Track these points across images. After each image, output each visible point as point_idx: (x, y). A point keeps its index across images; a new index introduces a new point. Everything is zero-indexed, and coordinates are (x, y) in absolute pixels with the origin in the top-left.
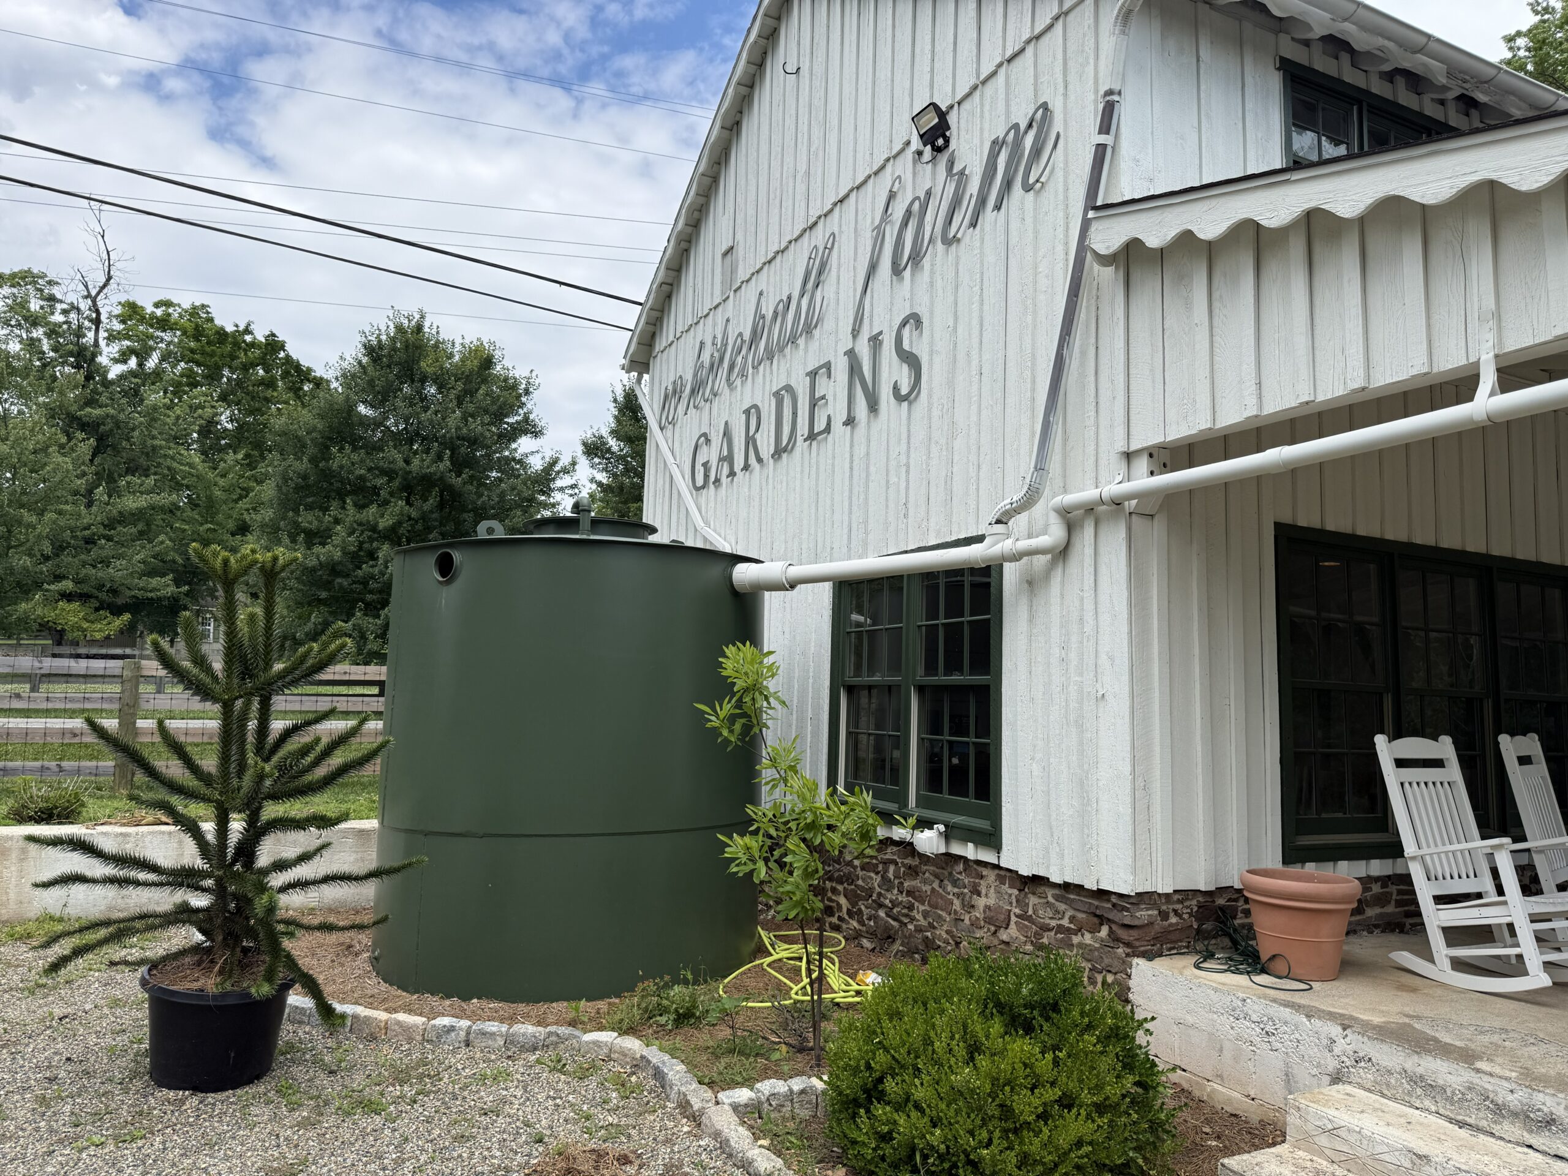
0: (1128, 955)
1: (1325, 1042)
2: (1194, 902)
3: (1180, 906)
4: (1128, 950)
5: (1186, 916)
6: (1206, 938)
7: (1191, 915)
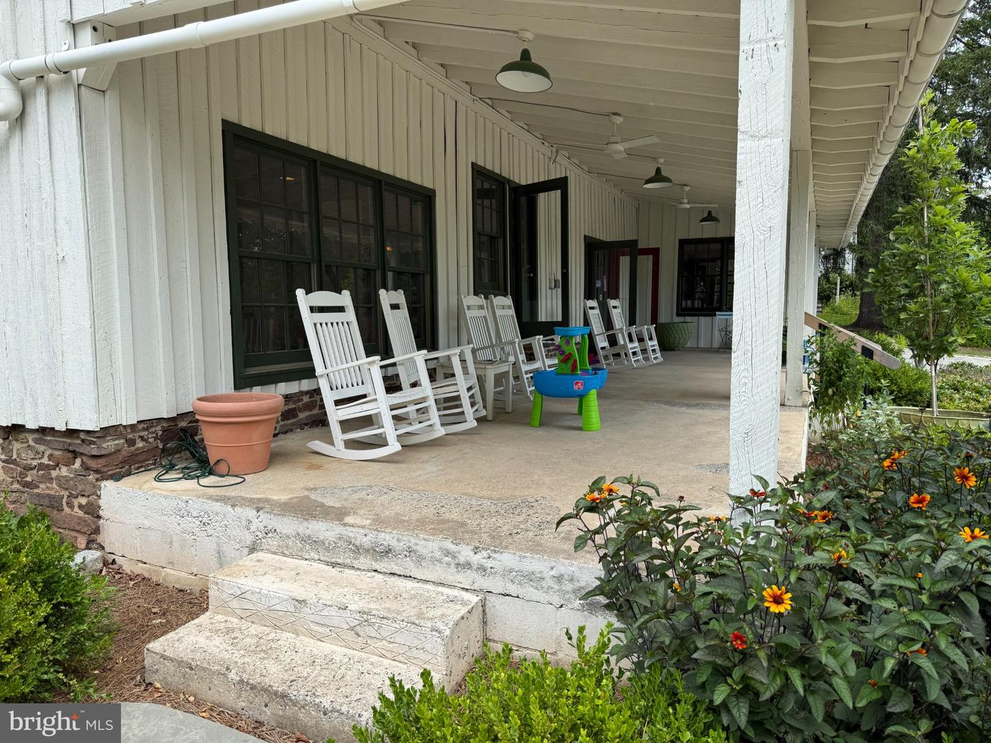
0: (97, 480)
1: (244, 523)
2: (159, 428)
3: (147, 433)
4: (98, 476)
5: (151, 440)
6: (171, 454)
7: (156, 438)
